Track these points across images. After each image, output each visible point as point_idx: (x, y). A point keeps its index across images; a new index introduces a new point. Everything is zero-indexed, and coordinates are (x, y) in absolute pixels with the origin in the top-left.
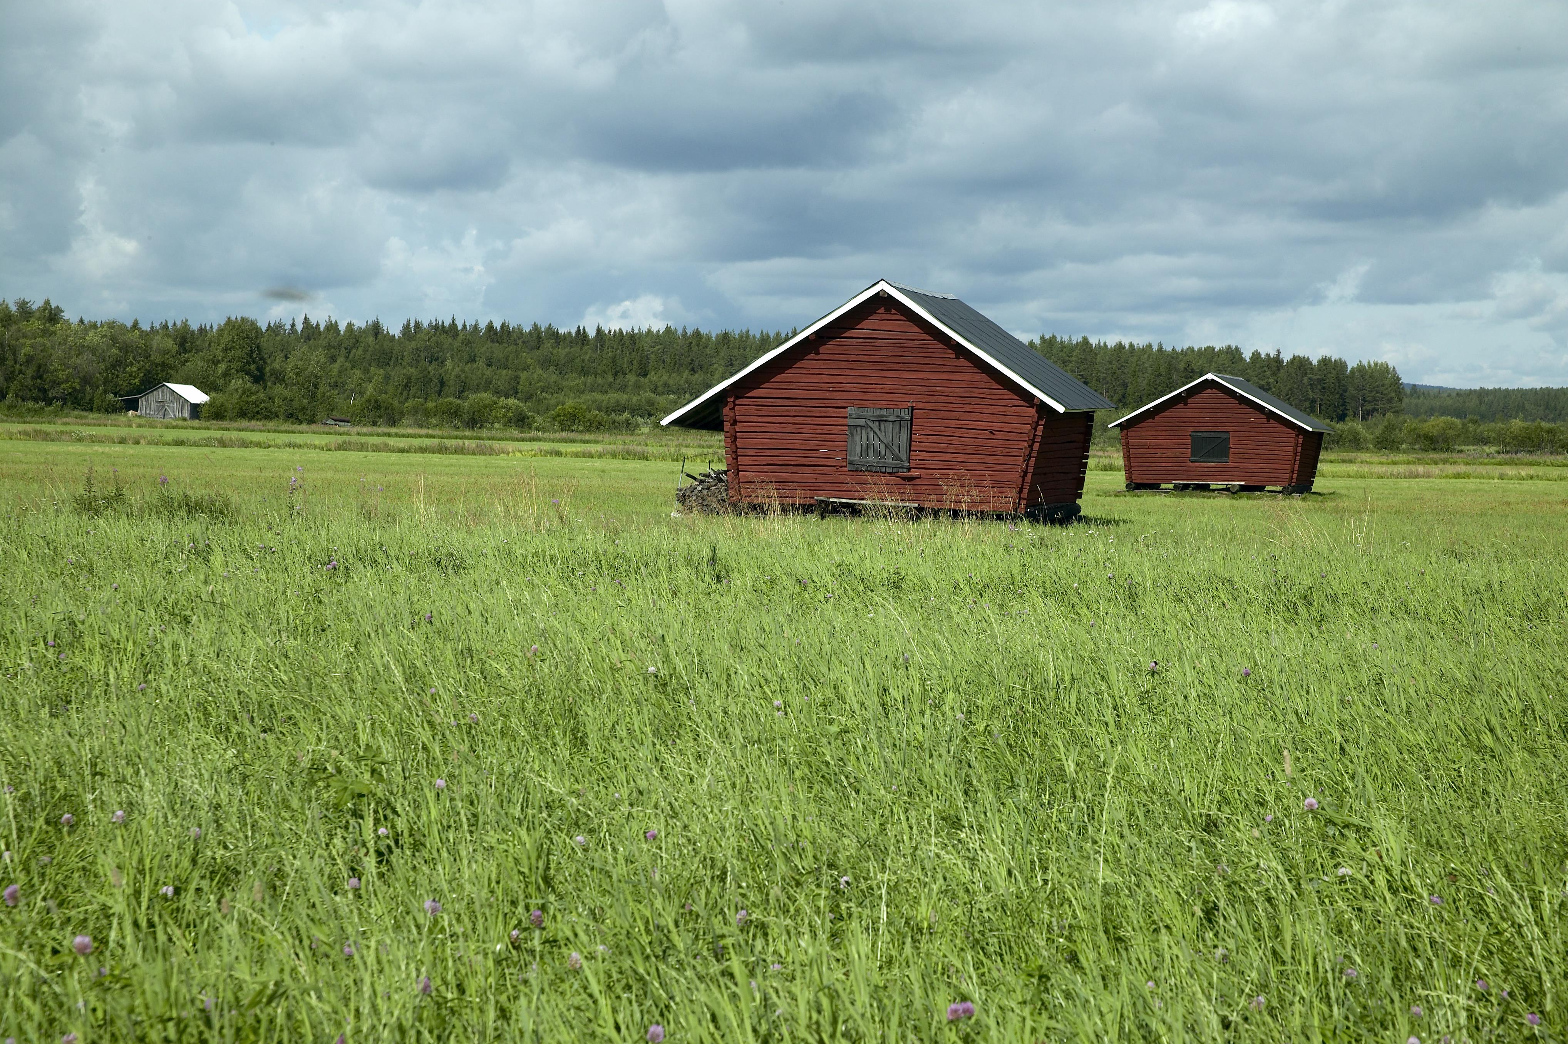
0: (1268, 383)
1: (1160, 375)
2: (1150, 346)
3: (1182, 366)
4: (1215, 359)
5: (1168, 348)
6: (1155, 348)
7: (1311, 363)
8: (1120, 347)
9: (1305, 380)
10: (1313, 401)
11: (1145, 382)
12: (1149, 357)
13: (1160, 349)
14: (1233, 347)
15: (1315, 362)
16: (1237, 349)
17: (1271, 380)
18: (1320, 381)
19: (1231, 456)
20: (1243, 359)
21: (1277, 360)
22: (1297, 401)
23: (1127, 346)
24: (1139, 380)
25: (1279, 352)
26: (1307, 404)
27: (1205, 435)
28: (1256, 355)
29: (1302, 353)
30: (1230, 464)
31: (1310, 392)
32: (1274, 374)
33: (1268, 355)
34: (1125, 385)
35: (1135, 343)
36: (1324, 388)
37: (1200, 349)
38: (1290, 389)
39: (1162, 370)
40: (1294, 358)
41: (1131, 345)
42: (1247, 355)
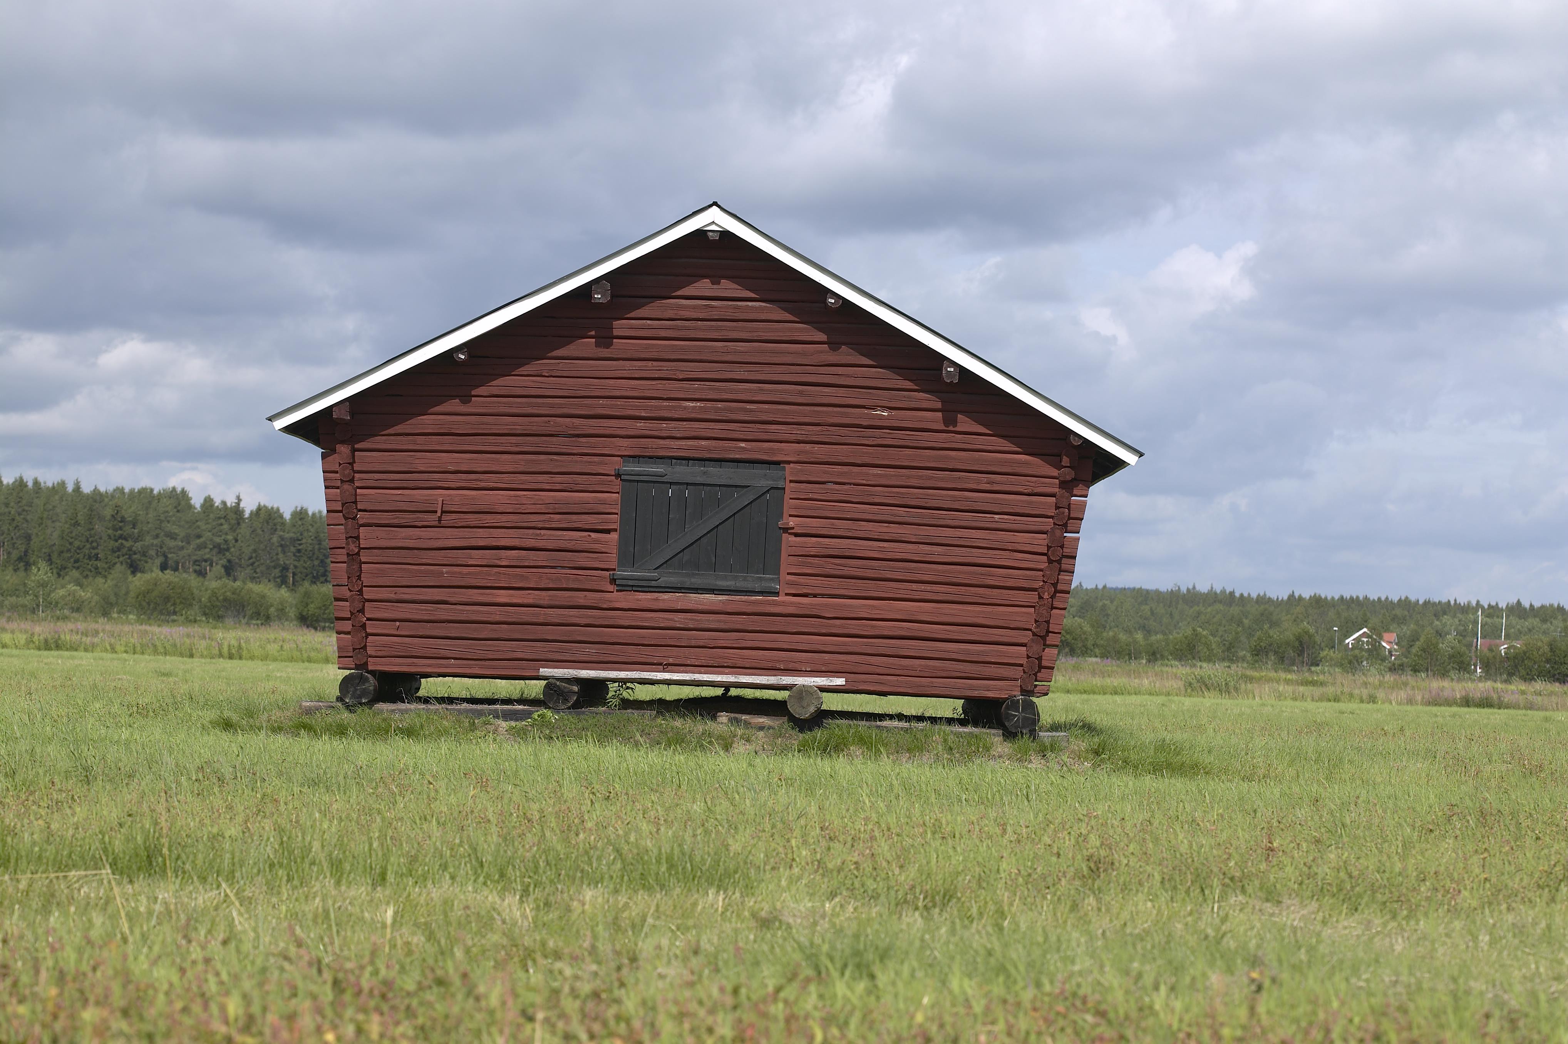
0: (226, 541)
1: (77, 524)
2: (63, 484)
3: (108, 512)
4: (155, 503)
5: (87, 488)
6: (70, 488)
7: (281, 516)
8: (20, 484)
9: (275, 539)
10: (285, 568)
11: (56, 534)
12: (61, 499)
13: (77, 488)
14: (179, 490)
15: (287, 516)
16: (183, 492)
17: (230, 537)
18: (294, 541)
19: (786, 564)
20: (190, 507)
21: (237, 510)
22: (263, 568)
23: (30, 484)
24: (49, 531)
25: (239, 500)
26: (277, 572)
27: (681, 472)
28: (208, 502)
29: (269, 502)
30: (784, 602)
31: (281, 556)
32: (233, 529)
33: (224, 503)
34: (28, 538)
35: (41, 480)
36: (299, 551)
37: (132, 491)
38: (255, 551)
39: (81, 518)
40: (259, 509)
41: (36, 482)
42: (197, 501)
